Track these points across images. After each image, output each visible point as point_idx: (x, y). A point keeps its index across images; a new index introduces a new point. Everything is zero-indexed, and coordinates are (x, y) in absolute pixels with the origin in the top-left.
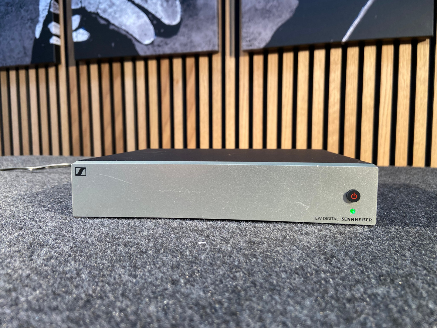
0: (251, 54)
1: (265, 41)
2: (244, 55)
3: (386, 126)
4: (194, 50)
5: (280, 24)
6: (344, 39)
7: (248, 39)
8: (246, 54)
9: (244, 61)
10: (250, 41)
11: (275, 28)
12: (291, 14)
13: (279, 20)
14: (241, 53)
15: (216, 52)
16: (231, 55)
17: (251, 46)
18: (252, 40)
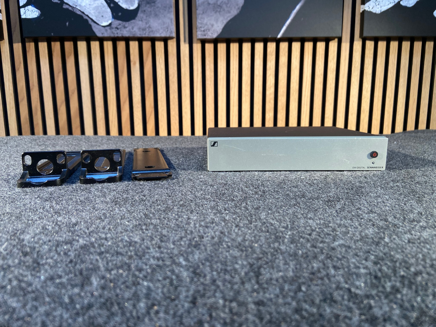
0: (203, 42)
2: (197, 43)
3: (307, 105)
4: (152, 35)
5: (229, 19)
7: (203, 29)
8: (199, 41)
9: (197, 47)
10: (204, 31)
11: (225, 22)
12: (238, 11)
13: (229, 15)
14: (195, 40)
15: (171, 38)
16: (185, 41)
17: (205, 36)
18: (206, 30)
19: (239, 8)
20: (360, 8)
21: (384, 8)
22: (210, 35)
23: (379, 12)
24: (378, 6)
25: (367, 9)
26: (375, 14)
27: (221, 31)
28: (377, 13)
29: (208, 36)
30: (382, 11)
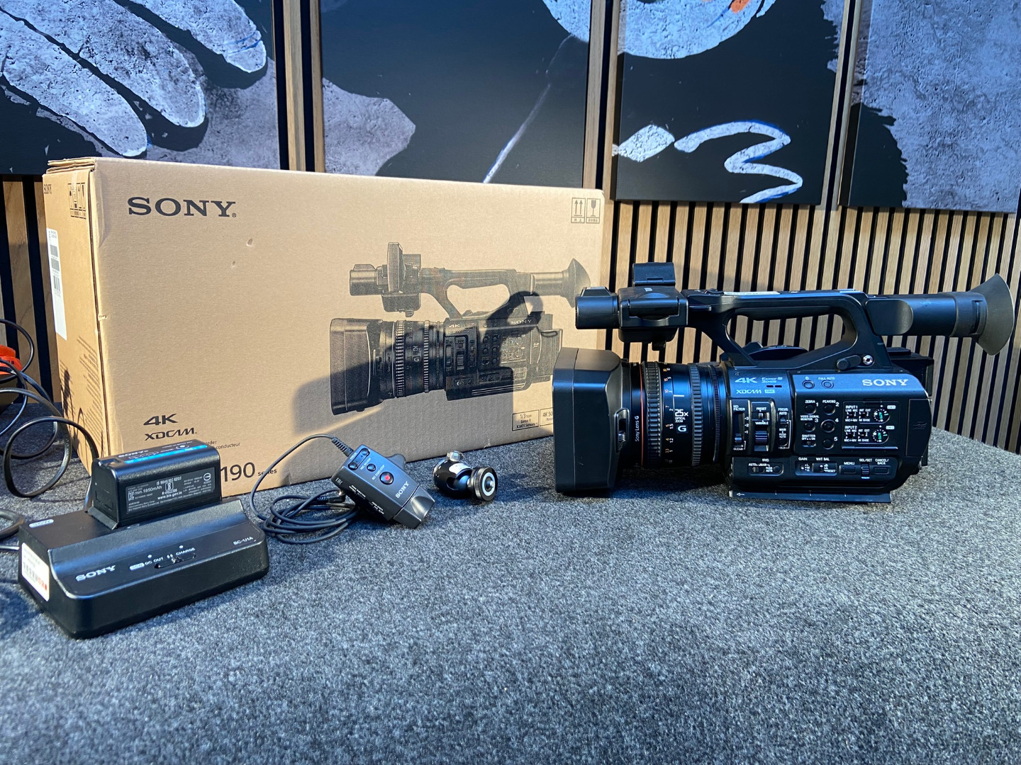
19: (406, 139)
20: (611, 150)
21: (650, 154)
23: (642, 160)
24: (640, 149)
25: (622, 153)
26: (636, 162)
28: (638, 160)
30: (647, 157)
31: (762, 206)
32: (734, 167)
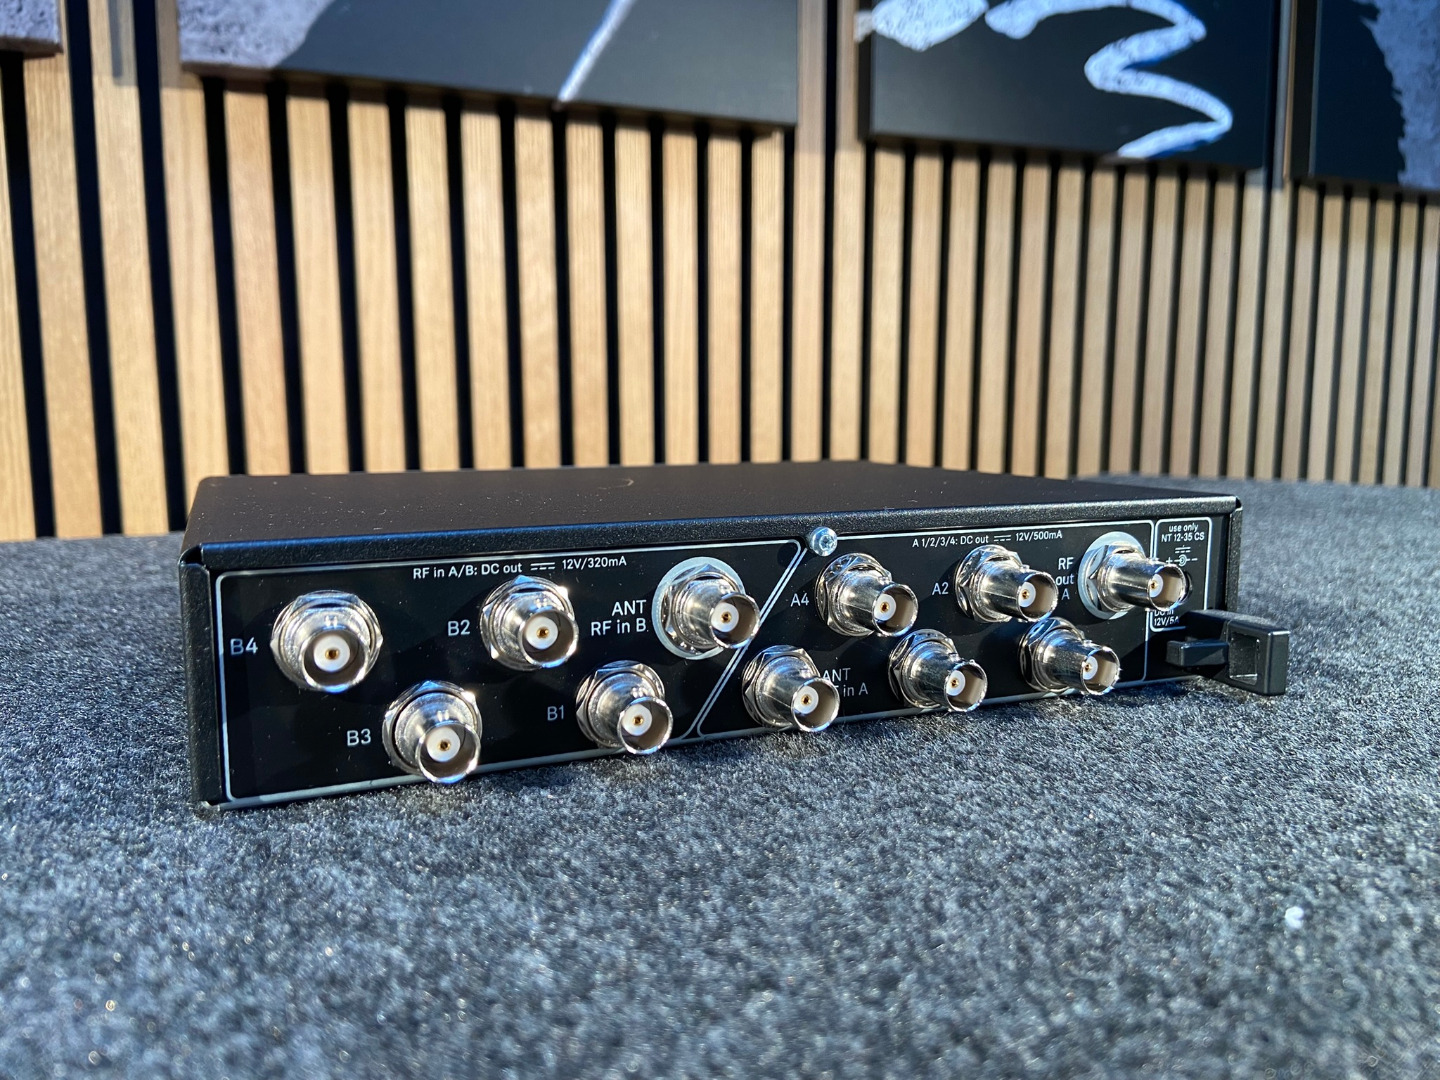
0: (215, 84)
1: (286, 41)
2: (182, 86)
6: (567, 93)
7: (210, 20)
8: (192, 79)
9: (183, 109)
10: (216, 28)
14: (168, 69)
15: (46, 51)
16: (117, 72)
17: (223, 51)
18: (229, 26)
20: (856, 26)
21: (938, 34)
22: (251, 49)
23: (922, 47)
24: (916, 22)
25: (881, 27)
26: (909, 49)
27: (301, 37)
28: (915, 46)
29: (236, 54)
30: (932, 41)
31: (1153, 168)
32: (1105, 78)
